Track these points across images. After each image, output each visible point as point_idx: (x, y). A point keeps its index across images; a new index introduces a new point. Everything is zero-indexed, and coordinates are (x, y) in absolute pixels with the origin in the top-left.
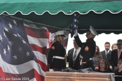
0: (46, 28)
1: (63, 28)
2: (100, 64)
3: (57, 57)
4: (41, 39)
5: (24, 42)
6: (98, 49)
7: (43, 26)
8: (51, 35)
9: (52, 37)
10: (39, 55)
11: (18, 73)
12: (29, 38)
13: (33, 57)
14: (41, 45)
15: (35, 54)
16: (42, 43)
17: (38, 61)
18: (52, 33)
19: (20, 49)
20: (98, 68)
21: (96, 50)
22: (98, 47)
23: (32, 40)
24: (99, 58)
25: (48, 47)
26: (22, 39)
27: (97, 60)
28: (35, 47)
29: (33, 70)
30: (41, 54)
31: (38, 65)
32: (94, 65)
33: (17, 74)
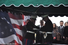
1: (33, 12)
3: (29, 32)
4: (19, 20)
5: (8, 23)
8: (25, 17)
10: (18, 31)
12: (12, 20)
13: (14, 32)
15: (16, 30)
17: (17, 35)
19: (6, 28)
20: (55, 38)
21: (54, 26)
23: (13, 21)
24: (56, 31)
26: (7, 21)
27: (55, 33)
28: (15, 26)
29: (14, 41)
31: (17, 37)
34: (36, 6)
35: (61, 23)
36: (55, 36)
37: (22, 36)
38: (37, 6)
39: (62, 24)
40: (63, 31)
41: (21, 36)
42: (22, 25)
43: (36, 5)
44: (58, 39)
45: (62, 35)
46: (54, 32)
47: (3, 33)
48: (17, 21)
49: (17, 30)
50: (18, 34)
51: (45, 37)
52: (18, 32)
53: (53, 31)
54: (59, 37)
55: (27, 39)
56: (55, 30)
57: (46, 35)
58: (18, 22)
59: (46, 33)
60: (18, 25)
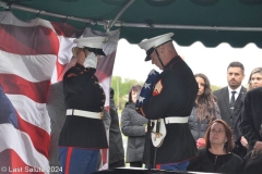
0: (47, 24)
1: (101, 20)
2: (212, 135)
3: (78, 113)
4: (33, 58)
6: (206, 86)
7: (38, 15)
8: (63, 41)
9: (66, 49)
14: (34, 76)
15: (15, 105)
17: (21, 125)
18: (67, 35)
21: (201, 88)
22: (205, 79)
23: (6, 62)
24: (210, 111)
25: (54, 80)
28: (14, 84)
30: (34, 103)
31: (24, 138)
32: (194, 133)
37: (49, 131)
39: (237, 78)
41: (45, 132)
45: (235, 128)
46: (197, 114)
50: (28, 124)
52: (24, 113)
53: (194, 111)
56: (204, 105)
58: (30, 66)
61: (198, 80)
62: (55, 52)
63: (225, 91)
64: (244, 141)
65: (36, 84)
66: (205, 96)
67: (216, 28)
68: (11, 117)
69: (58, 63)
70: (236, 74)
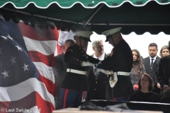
1: (81, 22)
3: (73, 71)
4: (46, 42)
5: (19, 48)
8: (60, 33)
9: (63, 37)
10: (44, 69)
11: (9, 100)
13: (33, 73)
14: (47, 52)
15: (38, 68)
16: (47, 48)
17: (41, 79)
18: (63, 30)
19: (13, 60)
22: (138, 52)
23: (32, 44)
24: (140, 70)
26: (16, 42)
27: (136, 73)
28: (36, 56)
29: (34, 94)
33: (8, 102)
34: (89, 6)
35: (151, 48)
36: (137, 82)
38: (92, 5)
39: (154, 52)
40: (158, 68)
41: (52, 82)
42: (53, 55)
43: (90, 3)
44: (145, 90)
47: (5, 74)
48: (42, 44)
49: (41, 67)
50: (44, 78)
51: (112, 85)
52: (42, 72)
53: (132, 69)
54: (147, 83)
55: (67, 90)
56: (137, 67)
57: (116, 79)
58: (44, 46)
59: (115, 73)
60: (45, 53)
61: (134, 53)
62: (57, 39)
63: (148, 59)
64: (159, 85)
65: (48, 56)
66: (138, 62)
67: (142, 25)
68: (36, 74)
69: (58, 45)
70: (154, 50)
